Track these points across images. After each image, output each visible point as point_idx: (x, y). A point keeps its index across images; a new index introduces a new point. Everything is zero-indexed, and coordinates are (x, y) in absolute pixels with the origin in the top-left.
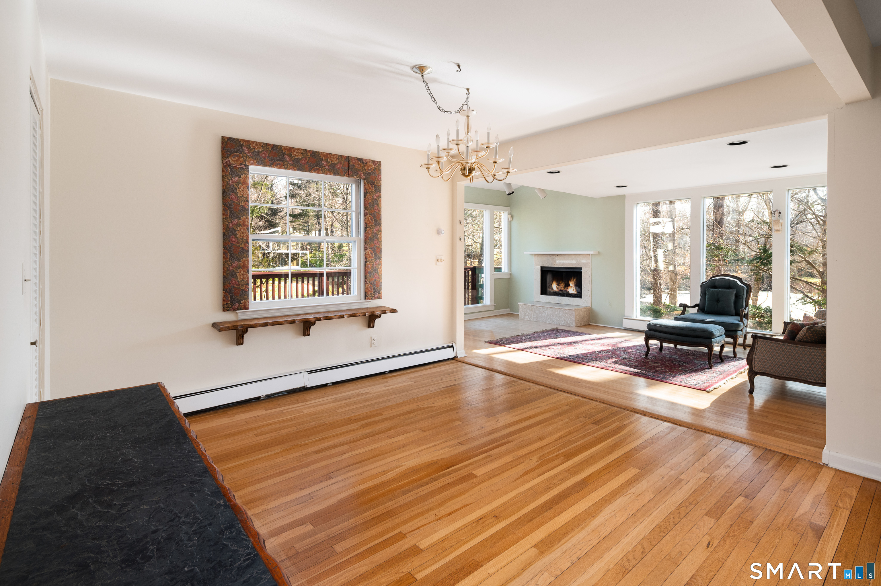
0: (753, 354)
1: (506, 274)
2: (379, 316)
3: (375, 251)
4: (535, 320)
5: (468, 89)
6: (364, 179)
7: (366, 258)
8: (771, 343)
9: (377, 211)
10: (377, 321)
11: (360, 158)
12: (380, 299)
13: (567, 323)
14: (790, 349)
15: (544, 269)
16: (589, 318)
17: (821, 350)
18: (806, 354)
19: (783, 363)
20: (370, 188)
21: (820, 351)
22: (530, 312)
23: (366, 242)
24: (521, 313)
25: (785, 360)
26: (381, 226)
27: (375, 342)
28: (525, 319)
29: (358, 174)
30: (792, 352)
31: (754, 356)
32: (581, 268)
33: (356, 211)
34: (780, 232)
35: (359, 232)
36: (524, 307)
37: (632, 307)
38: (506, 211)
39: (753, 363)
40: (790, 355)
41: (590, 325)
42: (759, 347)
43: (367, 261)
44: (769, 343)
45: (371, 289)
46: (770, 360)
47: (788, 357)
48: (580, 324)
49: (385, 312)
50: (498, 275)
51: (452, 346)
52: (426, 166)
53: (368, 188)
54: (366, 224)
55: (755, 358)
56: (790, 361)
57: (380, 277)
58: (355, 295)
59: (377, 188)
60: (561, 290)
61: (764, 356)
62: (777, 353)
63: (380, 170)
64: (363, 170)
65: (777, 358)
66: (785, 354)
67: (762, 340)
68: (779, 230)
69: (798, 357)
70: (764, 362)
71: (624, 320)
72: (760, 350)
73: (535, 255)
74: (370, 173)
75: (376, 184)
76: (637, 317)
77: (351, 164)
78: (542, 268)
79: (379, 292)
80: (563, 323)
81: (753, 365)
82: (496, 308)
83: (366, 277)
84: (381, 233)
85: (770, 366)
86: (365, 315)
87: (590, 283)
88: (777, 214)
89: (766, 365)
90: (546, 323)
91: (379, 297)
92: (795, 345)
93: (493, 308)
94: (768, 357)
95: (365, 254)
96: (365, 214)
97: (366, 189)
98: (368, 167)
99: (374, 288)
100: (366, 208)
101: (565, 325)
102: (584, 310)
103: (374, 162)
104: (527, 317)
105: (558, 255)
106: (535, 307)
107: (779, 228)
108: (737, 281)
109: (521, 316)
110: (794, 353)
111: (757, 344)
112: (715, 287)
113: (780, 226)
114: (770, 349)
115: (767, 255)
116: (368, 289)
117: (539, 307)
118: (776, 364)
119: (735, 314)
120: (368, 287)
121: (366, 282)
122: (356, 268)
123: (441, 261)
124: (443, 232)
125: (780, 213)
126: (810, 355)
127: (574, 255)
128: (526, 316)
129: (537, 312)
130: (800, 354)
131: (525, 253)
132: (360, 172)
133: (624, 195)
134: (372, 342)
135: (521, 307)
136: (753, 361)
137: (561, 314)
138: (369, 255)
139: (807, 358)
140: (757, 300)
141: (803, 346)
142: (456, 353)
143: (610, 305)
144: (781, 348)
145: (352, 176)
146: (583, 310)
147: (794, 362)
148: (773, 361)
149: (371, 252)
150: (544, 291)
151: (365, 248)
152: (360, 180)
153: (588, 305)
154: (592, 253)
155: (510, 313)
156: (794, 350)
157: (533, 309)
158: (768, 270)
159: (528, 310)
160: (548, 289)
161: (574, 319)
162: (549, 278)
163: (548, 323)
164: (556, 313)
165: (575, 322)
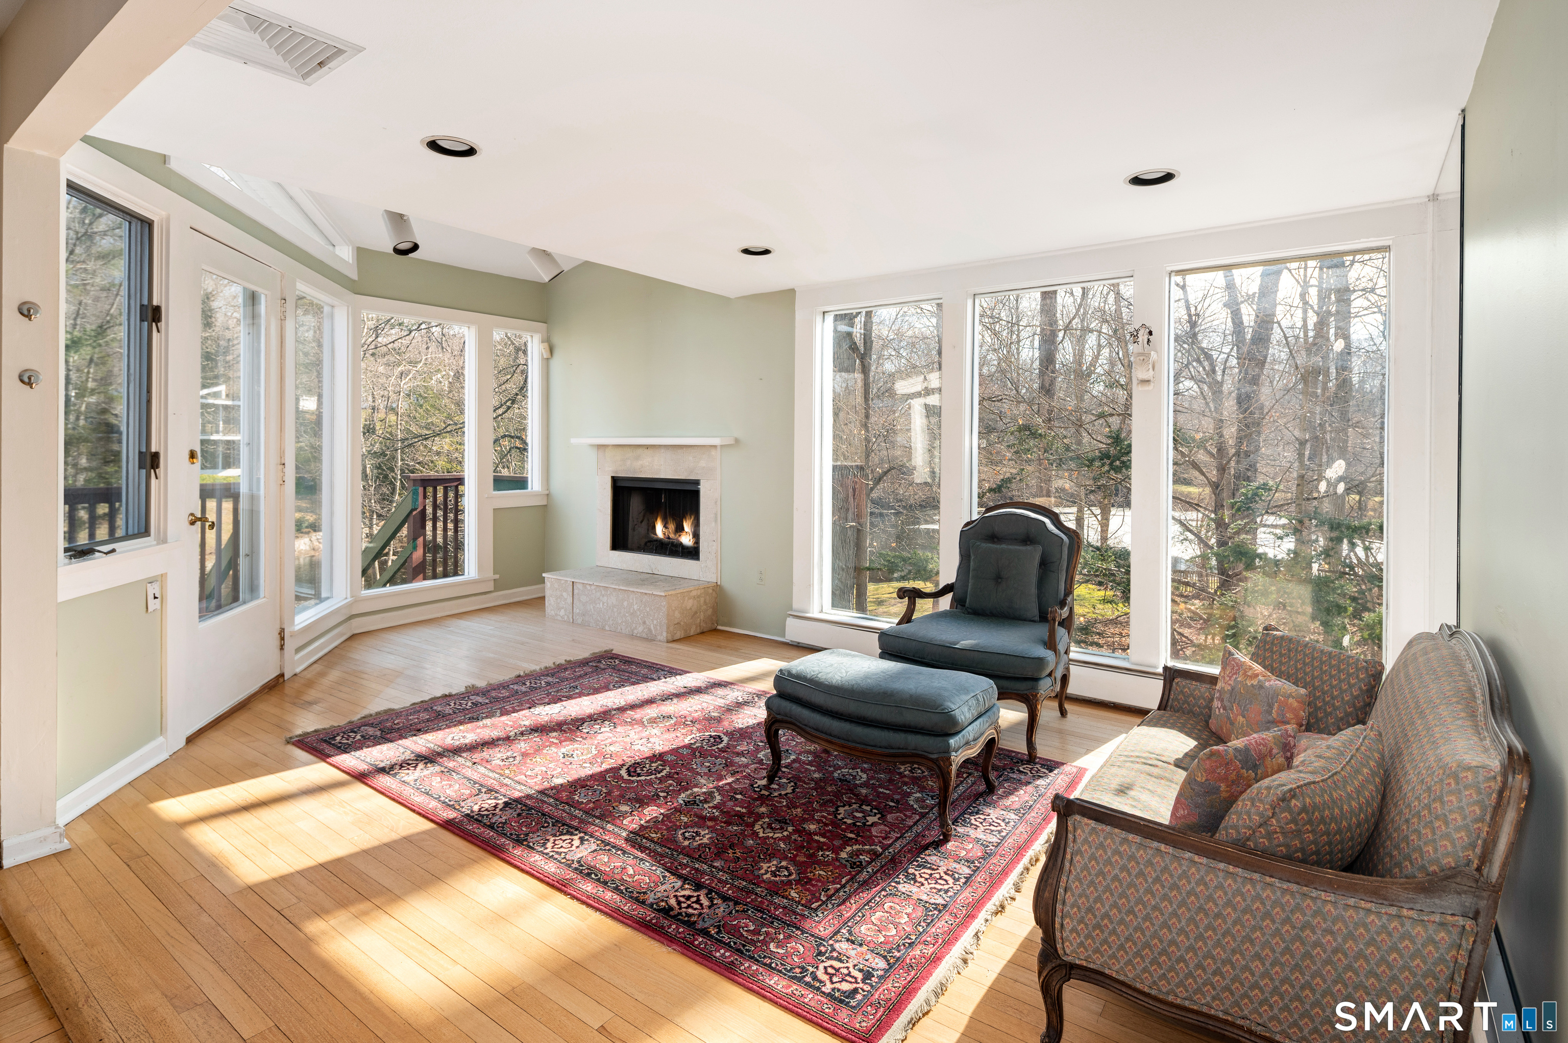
0: (1058, 882)
1: (536, 495)
4: (579, 621)
8: (1125, 840)
13: (650, 630)
14: (1201, 881)
15: (620, 484)
16: (715, 613)
17: (1334, 903)
18: (1267, 915)
19: (1172, 942)
21: (1329, 907)
22: (570, 600)
24: (550, 601)
25: (1182, 931)
28: (559, 618)
30: (1210, 898)
31: (1061, 891)
32: (697, 482)
34: (1150, 387)
36: (556, 586)
37: (809, 586)
38: (536, 331)
39: (1057, 926)
40: (1201, 909)
41: (716, 631)
42: (1079, 852)
44: (1118, 840)
46: (1122, 922)
47: (1191, 920)
48: (685, 632)
50: (510, 499)
55: (1064, 903)
56: (1200, 937)
60: (669, 538)
61: (1098, 899)
62: (1149, 891)
65: (1147, 918)
66: (1183, 903)
67: (1092, 823)
68: (1146, 382)
69: (1235, 923)
70: (1097, 926)
71: (790, 622)
72: (1085, 868)
73: (596, 447)
76: (821, 611)
78: (615, 480)
80: (640, 629)
81: (1058, 934)
82: (499, 585)
85: (1122, 947)
87: (716, 521)
88: (1143, 336)
89: (1105, 941)
90: (603, 629)
92: (1222, 866)
93: (490, 586)
94: (1115, 905)
101: (644, 635)
102: (700, 592)
104: (562, 613)
105: (647, 447)
106: (581, 587)
107: (1148, 375)
108: (1047, 521)
109: (549, 610)
110: (1220, 902)
111: (1074, 841)
112: (993, 538)
113: (1151, 370)
114: (1124, 868)
115: (1122, 448)
117: (588, 587)
118: (1147, 945)
119: (1037, 618)
125: (1150, 333)
126: (1287, 920)
127: (683, 446)
128: (560, 609)
129: (584, 599)
130: (1245, 911)
131: (578, 441)
133: (792, 292)
135: (548, 585)
136: (1059, 914)
137: (636, 607)
139: (1273, 936)
140: (1108, 526)
141: (1256, 876)
143: (761, 579)
144: (1165, 869)
146: (694, 593)
147: (1218, 944)
148: (1136, 929)
150: (619, 542)
153: (712, 577)
154: (722, 441)
155: (527, 601)
156: (1220, 887)
157: (576, 591)
158: (1123, 480)
159: (564, 594)
160: (635, 533)
161: (665, 621)
162: (636, 505)
163: (607, 628)
164: (625, 604)
165: (668, 628)
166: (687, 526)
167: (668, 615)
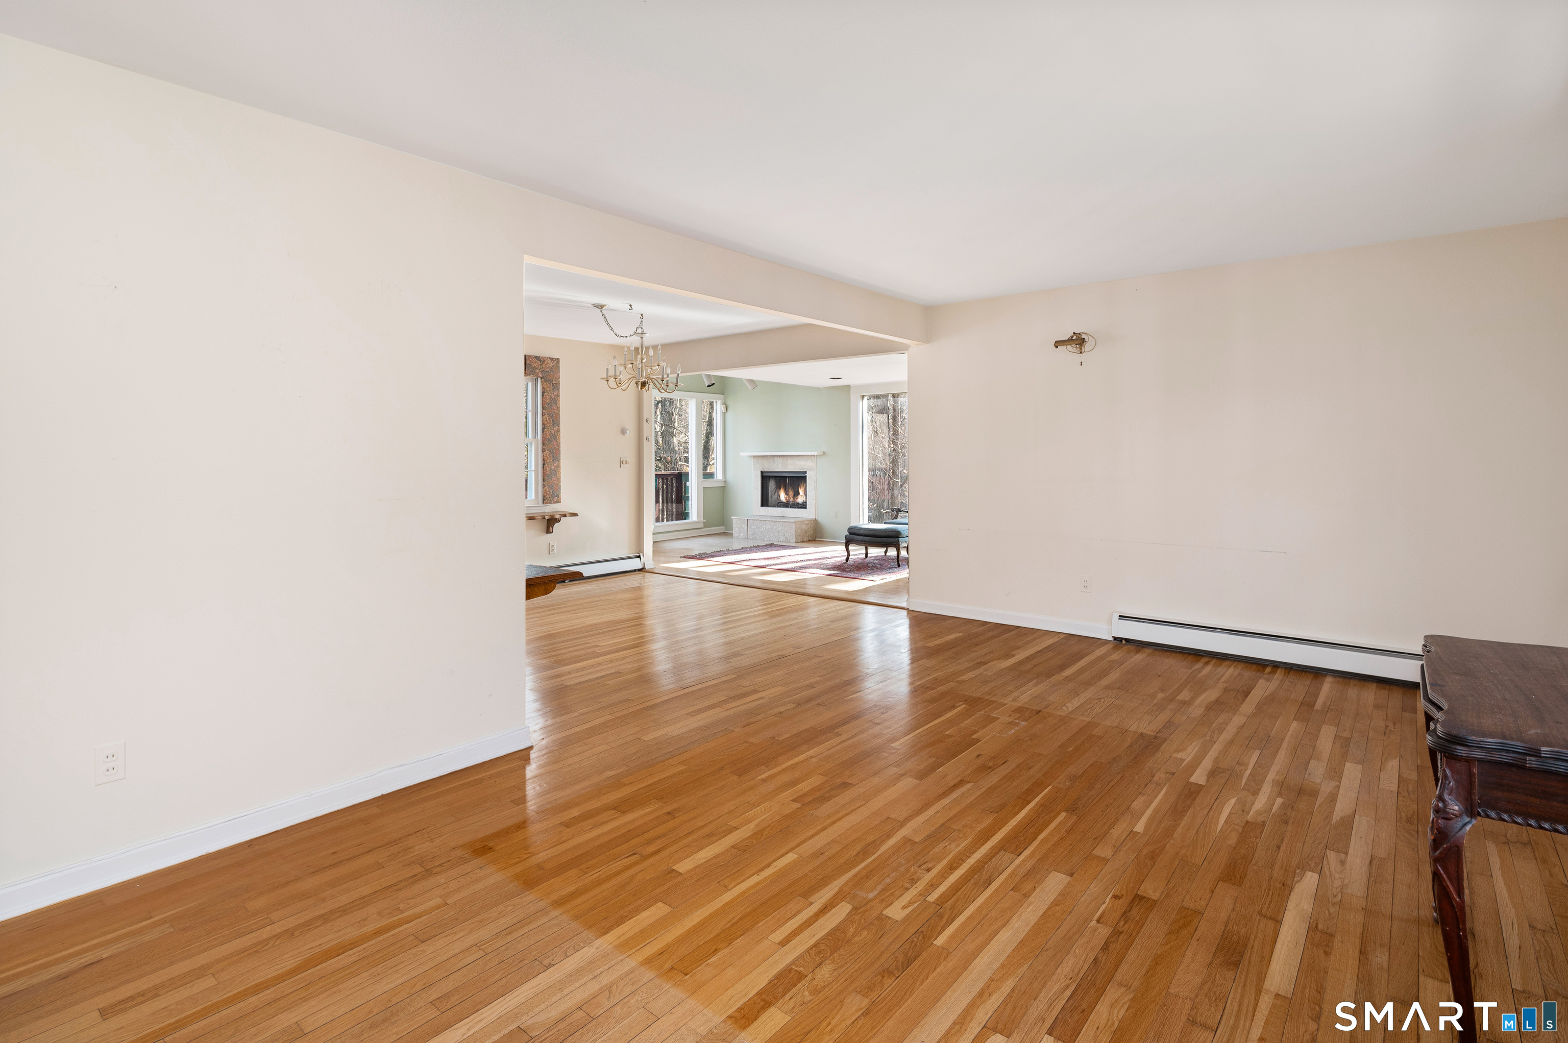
1: (720, 481)
2: (558, 521)
3: (553, 453)
4: (751, 538)
5: (642, 315)
6: (542, 378)
7: (544, 460)
9: (556, 411)
10: (557, 526)
11: (537, 356)
12: (559, 504)
13: (787, 538)
15: (764, 475)
16: (814, 532)
20: (548, 387)
22: (746, 528)
23: (543, 444)
24: (735, 531)
26: (559, 426)
27: (553, 548)
28: (740, 537)
29: (535, 373)
32: (805, 472)
33: (532, 411)
35: (536, 433)
36: (739, 522)
37: (858, 517)
38: (719, 399)
41: (815, 540)
43: (545, 463)
45: (550, 493)
48: (802, 539)
49: (565, 516)
50: (709, 483)
51: (639, 557)
52: (606, 379)
53: (546, 387)
54: (543, 424)
57: (559, 480)
58: (531, 499)
59: (556, 386)
60: (791, 500)
63: (558, 367)
64: (540, 369)
73: (754, 457)
74: (548, 371)
75: (554, 382)
77: (528, 362)
78: (762, 473)
79: (558, 496)
80: (782, 538)
82: (706, 525)
83: (544, 480)
84: (560, 434)
86: (544, 518)
87: (815, 490)
91: (558, 502)
95: (543, 456)
96: (543, 414)
97: (543, 388)
98: (546, 365)
99: (553, 492)
100: (543, 408)
101: (784, 541)
102: (808, 522)
103: (552, 359)
104: (742, 534)
105: (781, 456)
106: (752, 521)
109: (735, 534)
116: (546, 493)
120: (546, 491)
121: (544, 485)
122: (533, 471)
123: (626, 463)
124: (628, 432)
127: (798, 456)
128: (741, 533)
129: (753, 527)
131: (742, 454)
132: (538, 371)
133: (849, 385)
134: (551, 549)
135: (735, 522)
137: (780, 528)
138: (547, 457)
142: (644, 563)
143: (836, 515)
145: (530, 375)
146: (806, 522)
149: (549, 454)
150: (765, 502)
151: (543, 449)
152: (537, 379)
153: (813, 517)
154: (815, 453)
155: (725, 533)
157: (749, 524)
159: (743, 526)
160: (772, 498)
161: (794, 533)
162: (772, 485)
163: (766, 539)
164: (775, 527)
165: (795, 536)
166: (801, 492)
167: (795, 531)
